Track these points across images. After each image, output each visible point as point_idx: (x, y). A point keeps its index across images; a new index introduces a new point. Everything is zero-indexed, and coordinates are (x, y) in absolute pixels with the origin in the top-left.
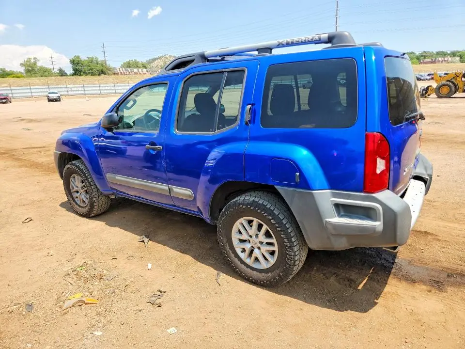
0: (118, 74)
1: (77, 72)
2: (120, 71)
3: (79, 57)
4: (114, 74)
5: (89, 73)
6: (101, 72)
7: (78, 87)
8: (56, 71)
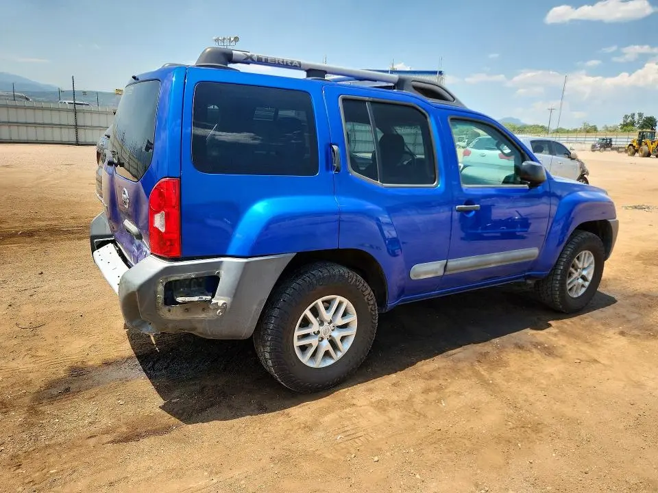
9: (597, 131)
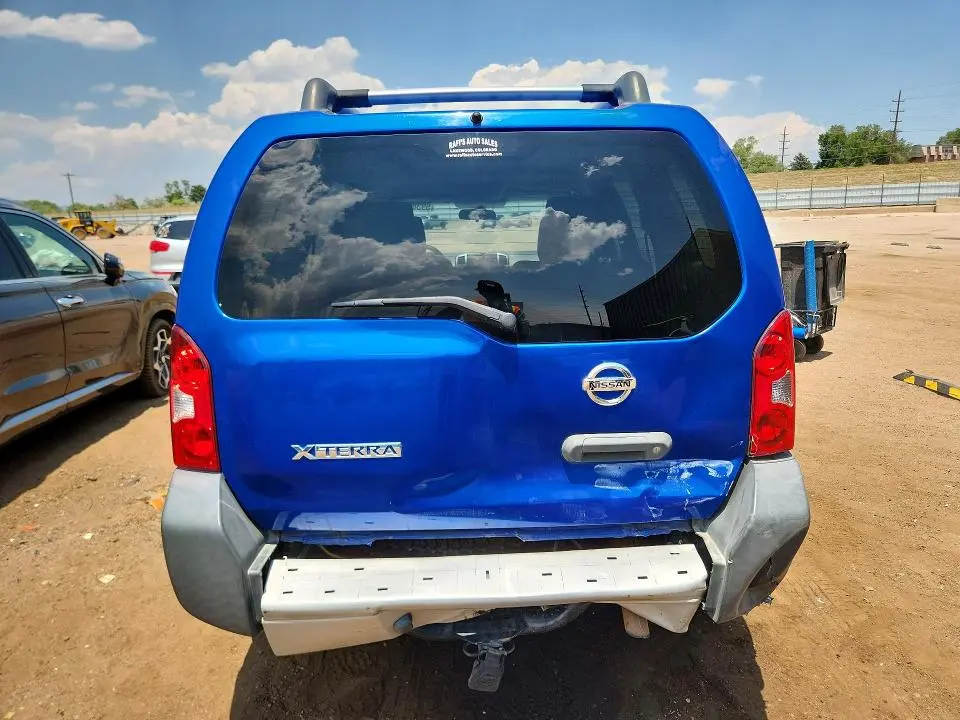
0: (921, 159)
1: (828, 160)
2: (929, 152)
3: (841, 128)
4: (913, 160)
5: (853, 160)
6: (882, 159)
7: (799, 192)
8: (789, 161)
9: (137, 207)
